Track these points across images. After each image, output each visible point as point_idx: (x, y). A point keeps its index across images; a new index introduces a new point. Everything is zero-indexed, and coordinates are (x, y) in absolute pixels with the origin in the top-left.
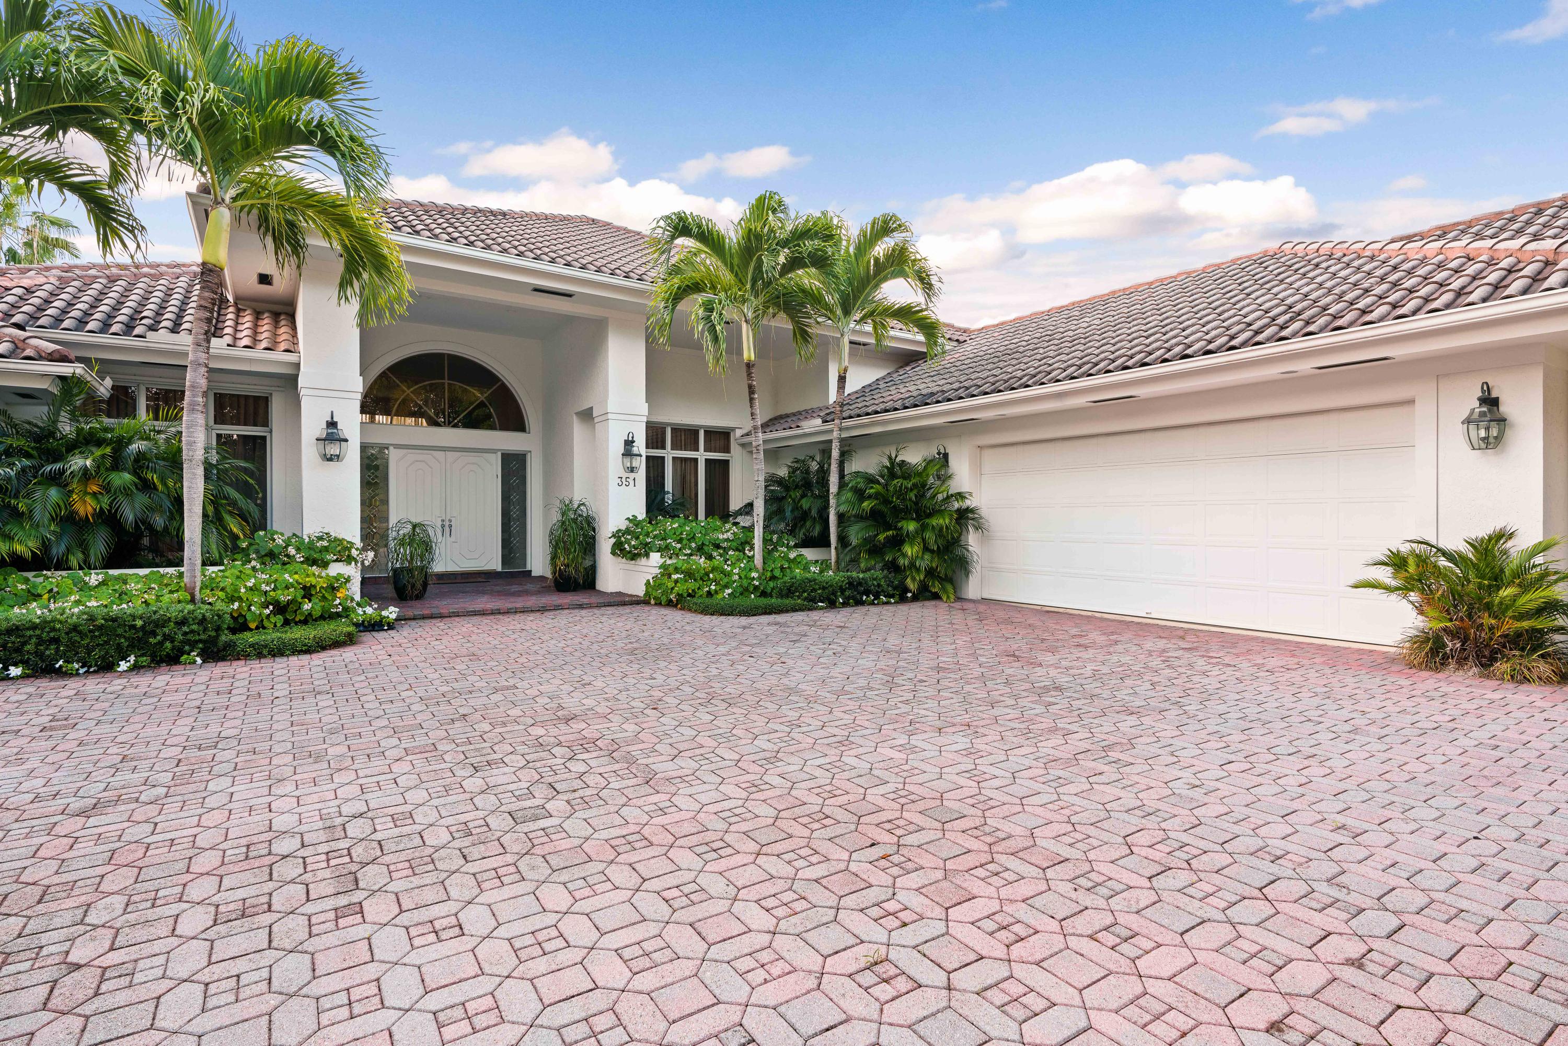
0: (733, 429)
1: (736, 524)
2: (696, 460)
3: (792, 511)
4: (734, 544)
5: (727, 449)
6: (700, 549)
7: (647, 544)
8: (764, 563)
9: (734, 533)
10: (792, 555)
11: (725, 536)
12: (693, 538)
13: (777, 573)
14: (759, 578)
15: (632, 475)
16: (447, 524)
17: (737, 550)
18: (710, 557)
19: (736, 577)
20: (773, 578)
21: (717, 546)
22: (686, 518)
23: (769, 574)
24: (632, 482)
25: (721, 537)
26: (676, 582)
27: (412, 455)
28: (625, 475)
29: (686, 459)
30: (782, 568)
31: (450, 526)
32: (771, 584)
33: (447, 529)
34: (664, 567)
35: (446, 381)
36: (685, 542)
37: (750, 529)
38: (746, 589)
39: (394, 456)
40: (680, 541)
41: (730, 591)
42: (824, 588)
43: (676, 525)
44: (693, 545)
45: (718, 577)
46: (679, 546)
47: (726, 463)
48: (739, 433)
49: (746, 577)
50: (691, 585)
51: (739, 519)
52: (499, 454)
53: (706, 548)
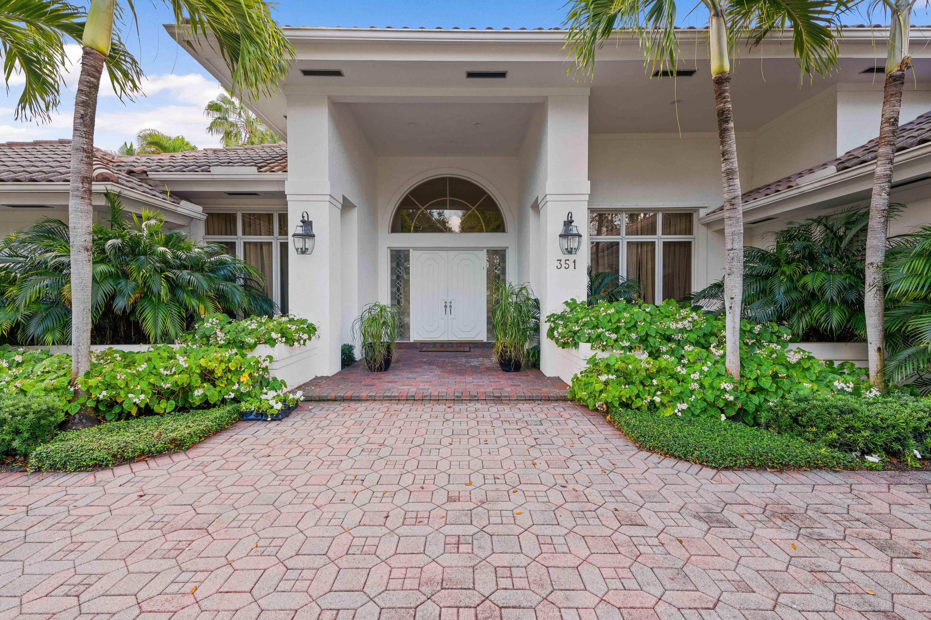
0: (697, 209)
1: (696, 309)
2: (653, 243)
3: (787, 292)
4: (693, 336)
5: (689, 231)
6: (644, 340)
7: (575, 333)
8: (742, 366)
9: (694, 321)
10: (793, 358)
11: (680, 326)
12: (635, 326)
13: (766, 383)
14: (735, 389)
15: (572, 257)
16: (448, 305)
17: (697, 344)
18: (655, 354)
19: (696, 386)
20: (758, 390)
21: (669, 339)
22: (629, 301)
23: (751, 385)
24: (572, 265)
25: (673, 326)
26: (606, 383)
27: (425, 255)
28: (564, 257)
29: (642, 243)
30: (775, 376)
31: (451, 306)
32: (756, 399)
33: (448, 309)
34: (593, 361)
35: (448, 198)
36: (622, 331)
37: (720, 314)
38: (713, 405)
39: (413, 256)
40: (617, 330)
41: (684, 406)
42: (875, 429)
43: (612, 311)
44: (634, 336)
45: (666, 384)
46: (614, 336)
47: (688, 245)
48: (702, 213)
49: (712, 387)
50: (627, 391)
51: (701, 303)
52: (485, 251)
53: (651, 340)
